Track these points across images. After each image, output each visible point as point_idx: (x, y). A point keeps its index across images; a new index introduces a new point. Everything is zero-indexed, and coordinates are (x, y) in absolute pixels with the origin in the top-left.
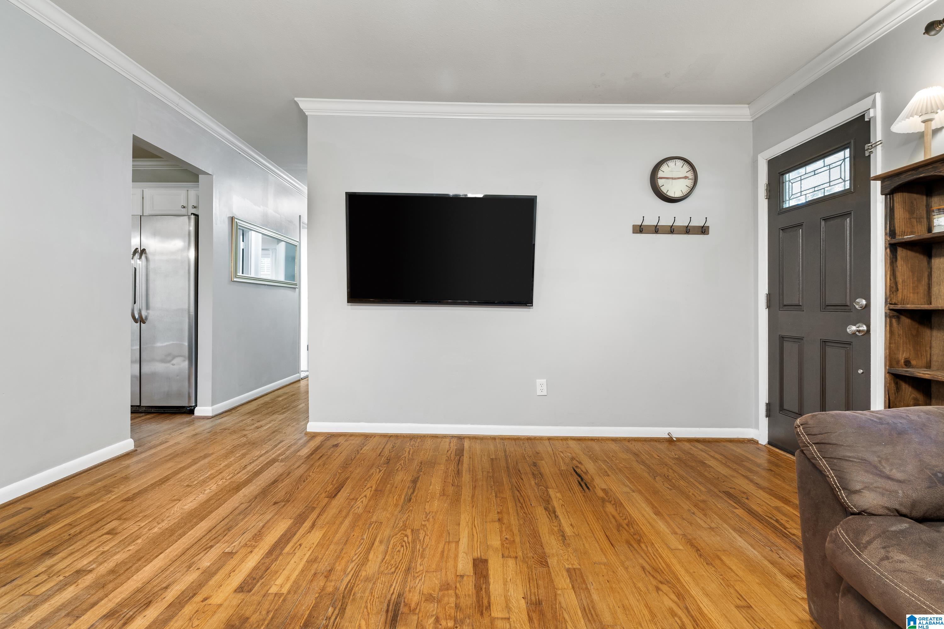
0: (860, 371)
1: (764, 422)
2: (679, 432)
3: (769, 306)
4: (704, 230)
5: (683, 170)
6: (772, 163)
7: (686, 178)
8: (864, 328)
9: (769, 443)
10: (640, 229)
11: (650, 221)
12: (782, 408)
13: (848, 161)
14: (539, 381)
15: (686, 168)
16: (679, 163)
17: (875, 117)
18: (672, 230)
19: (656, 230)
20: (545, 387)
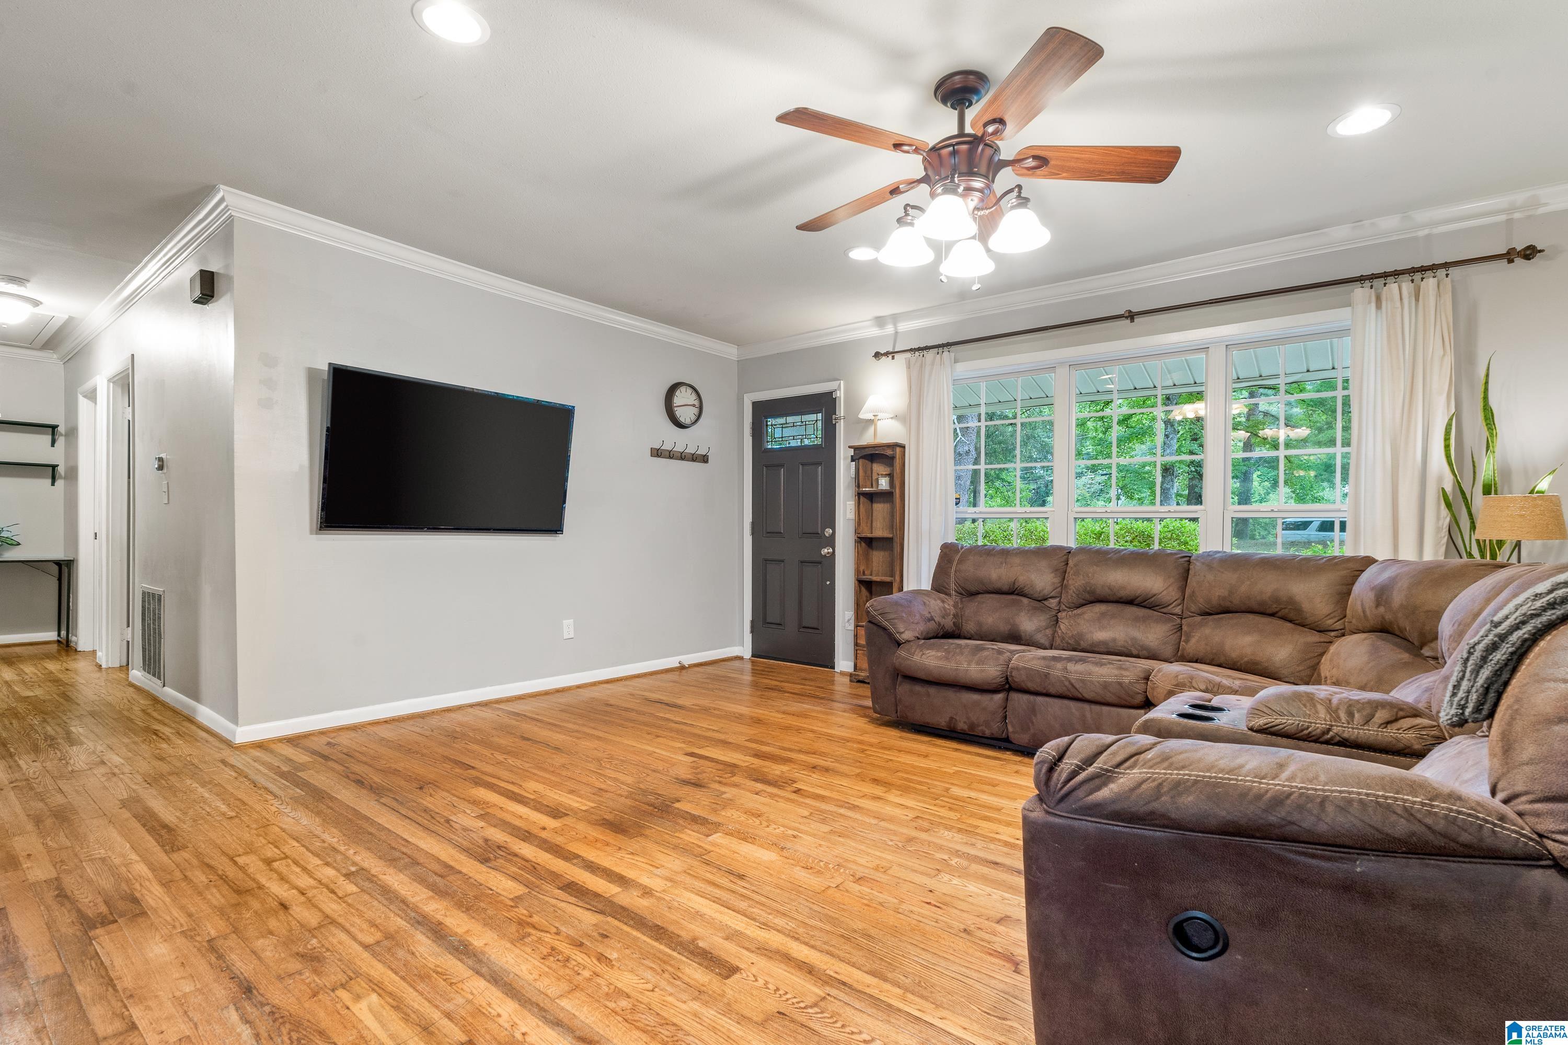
0: (828, 583)
1: (748, 638)
2: (689, 659)
3: (754, 533)
4: (704, 459)
5: (691, 398)
6: (757, 406)
7: (694, 405)
8: (831, 550)
9: (752, 656)
10: (657, 453)
11: (667, 447)
12: (765, 622)
13: (820, 423)
14: (566, 622)
15: (694, 396)
16: (689, 390)
17: (840, 397)
18: (682, 457)
19: (670, 455)
20: (572, 629)
